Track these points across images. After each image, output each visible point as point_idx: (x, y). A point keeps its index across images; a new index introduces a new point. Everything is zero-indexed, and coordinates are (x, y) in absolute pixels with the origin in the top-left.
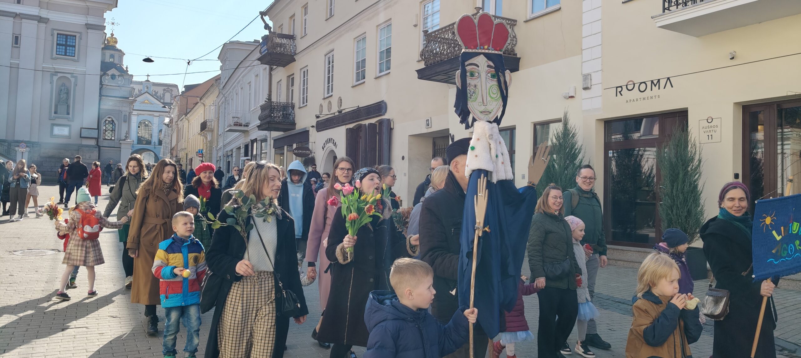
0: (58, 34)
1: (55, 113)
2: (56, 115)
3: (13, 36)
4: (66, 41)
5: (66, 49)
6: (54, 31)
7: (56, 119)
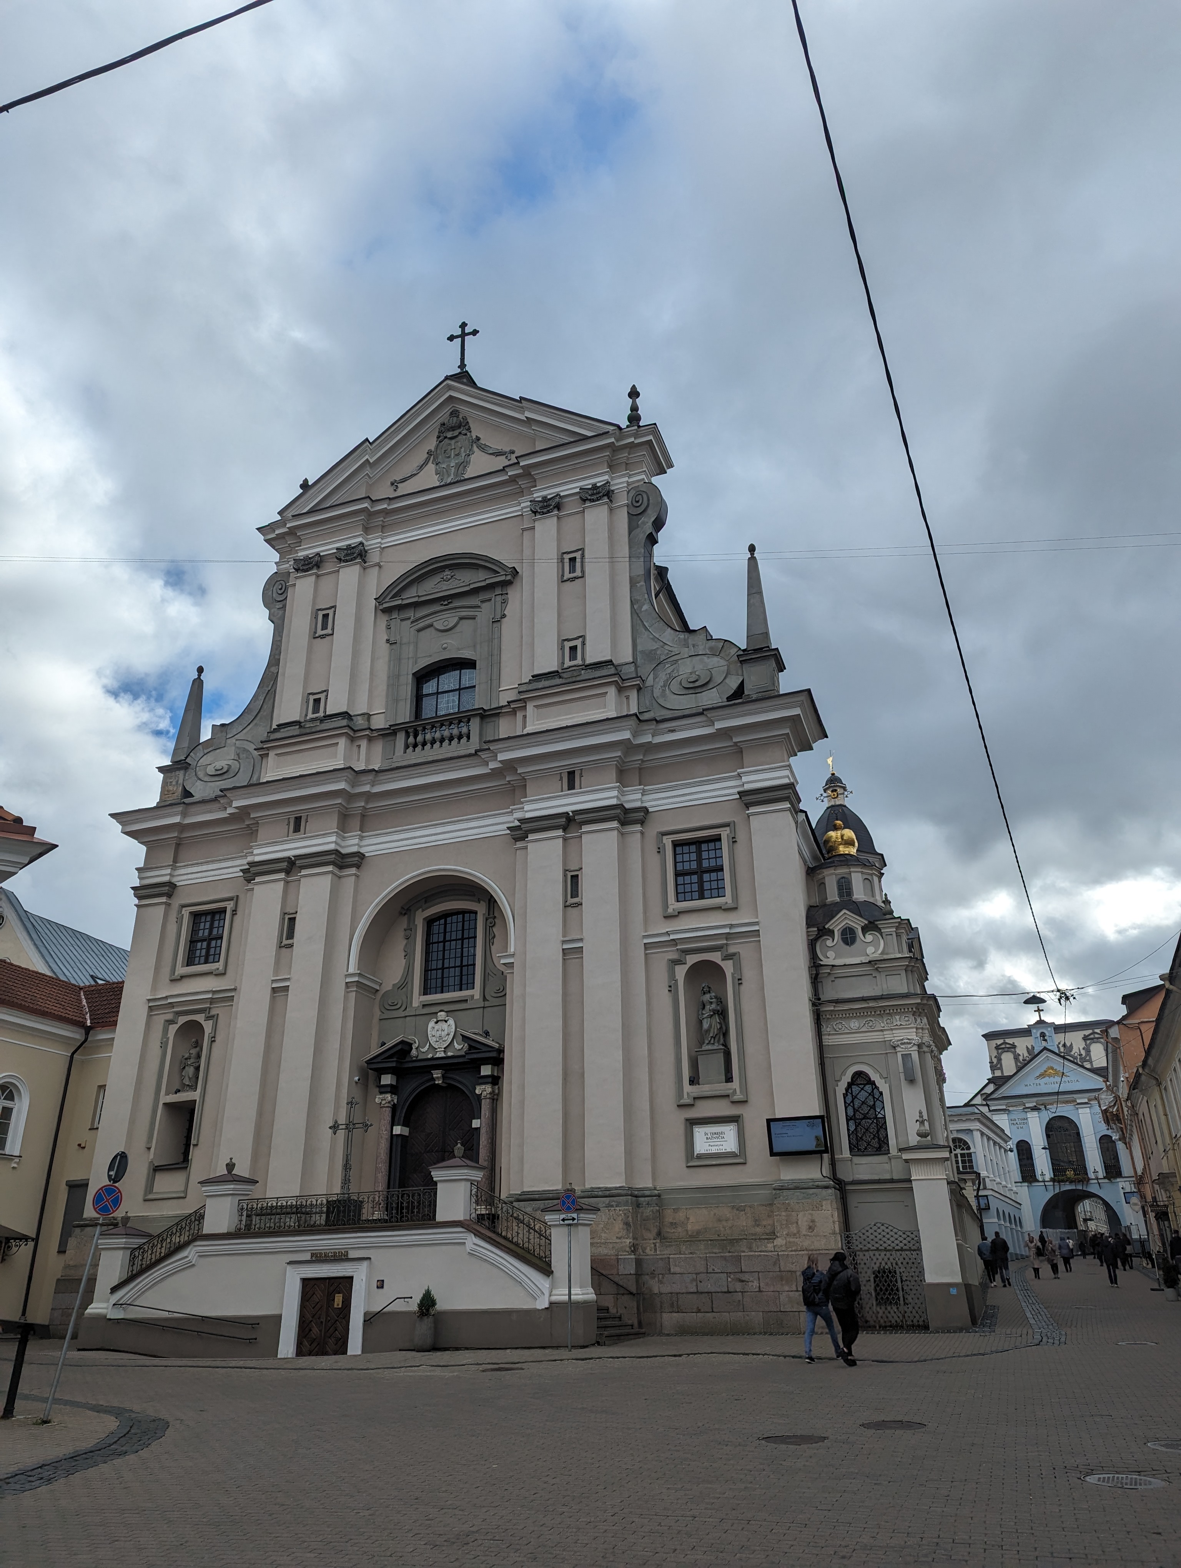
0: (676, 845)
1: (693, 1081)
2: (695, 1090)
3: (565, 876)
4: (699, 860)
5: (701, 883)
6: (665, 838)
7: (700, 1104)
